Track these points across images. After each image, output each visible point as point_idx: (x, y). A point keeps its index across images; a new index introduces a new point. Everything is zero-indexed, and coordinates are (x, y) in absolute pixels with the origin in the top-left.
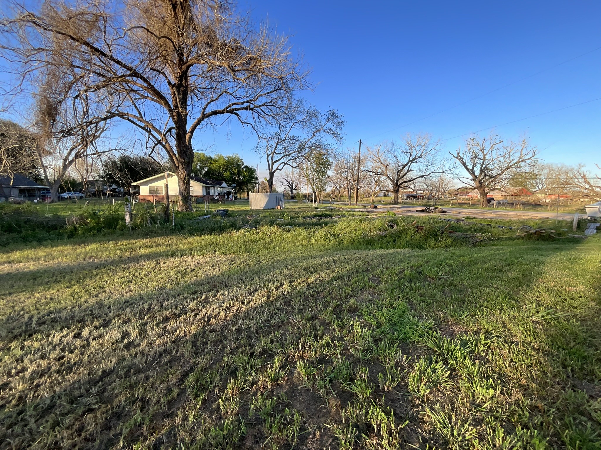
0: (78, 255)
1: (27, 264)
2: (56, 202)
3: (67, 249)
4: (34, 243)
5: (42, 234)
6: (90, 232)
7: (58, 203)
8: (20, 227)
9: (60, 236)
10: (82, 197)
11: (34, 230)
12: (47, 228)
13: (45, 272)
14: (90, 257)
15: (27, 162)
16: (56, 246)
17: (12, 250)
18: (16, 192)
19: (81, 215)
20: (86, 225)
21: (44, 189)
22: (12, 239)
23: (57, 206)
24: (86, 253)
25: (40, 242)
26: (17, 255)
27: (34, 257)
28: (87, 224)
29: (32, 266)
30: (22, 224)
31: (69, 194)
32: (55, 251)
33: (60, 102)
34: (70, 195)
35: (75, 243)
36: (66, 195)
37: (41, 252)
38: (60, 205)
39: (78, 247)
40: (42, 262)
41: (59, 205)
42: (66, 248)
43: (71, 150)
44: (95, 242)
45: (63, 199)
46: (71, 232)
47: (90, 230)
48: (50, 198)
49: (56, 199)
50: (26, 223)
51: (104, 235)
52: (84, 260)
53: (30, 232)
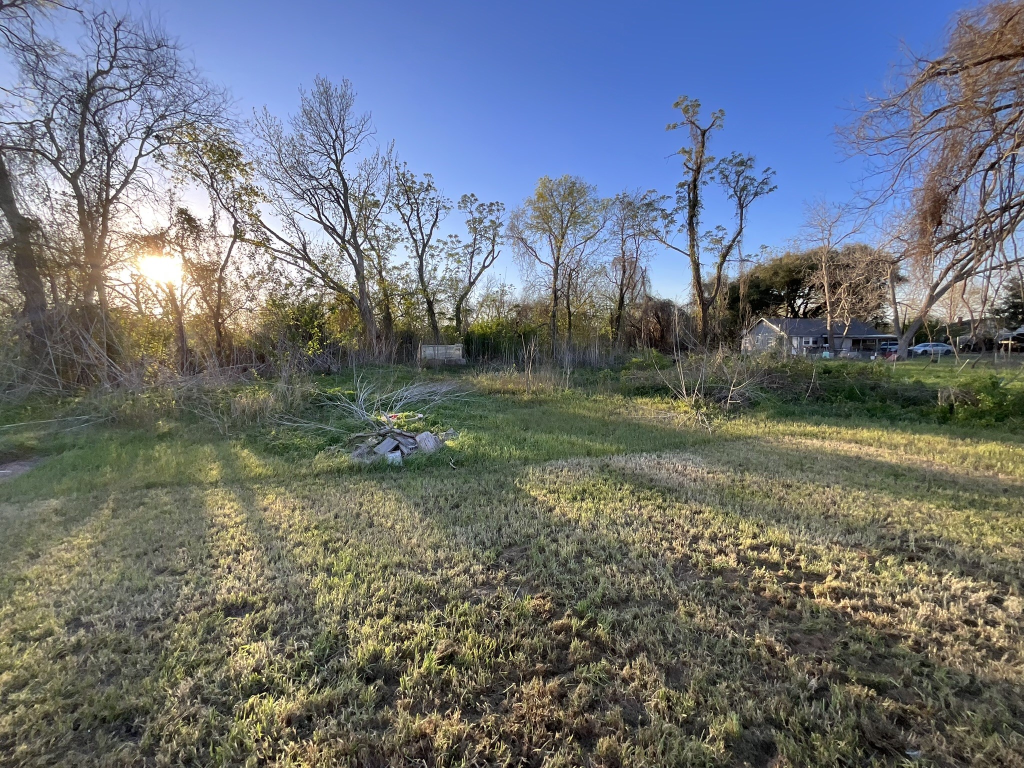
0: (964, 458)
1: (880, 450)
2: (903, 360)
3: (941, 441)
4: (886, 422)
5: (897, 410)
6: (980, 418)
7: (907, 362)
8: (863, 394)
9: (924, 417)
10: (948, 352)
11: (883, 400)
12: (901, 401)
13: (910, 470)
14: (988, 467)
15: (871, 299)
16: (921, 433)
17: (857, 426)
18: (849, 343)
19: (965, 385)
20: (973, 404)
21: (886, 339)
22: (856, 409)
23: (907, 367)
24: (979, 458)
25: (893, 421)
26: (865, 434)
27: (888, 441)
28: (976, 403)
29: (887, 456)
30: (868, 391)
31: (925, 346)
32: (919, 440)
33: (956, 188)
34: (927, 348)
35: (953, 435)
36: (919, 349)
37: (899, 438)
38: (912, 365)
39: (960, 442)
40: (901, 451)
41: (910, 365)
42: (938, 439)
43: (948, 270)
44: (994, 439)
45: (916, 355)
46: (943, 411)
47: (981, 415)
48: (896, 352)
49: (905, 355)
50: (873, 389)
51: (1013, 431)
52: (976, 469)
53: (878, 404)
